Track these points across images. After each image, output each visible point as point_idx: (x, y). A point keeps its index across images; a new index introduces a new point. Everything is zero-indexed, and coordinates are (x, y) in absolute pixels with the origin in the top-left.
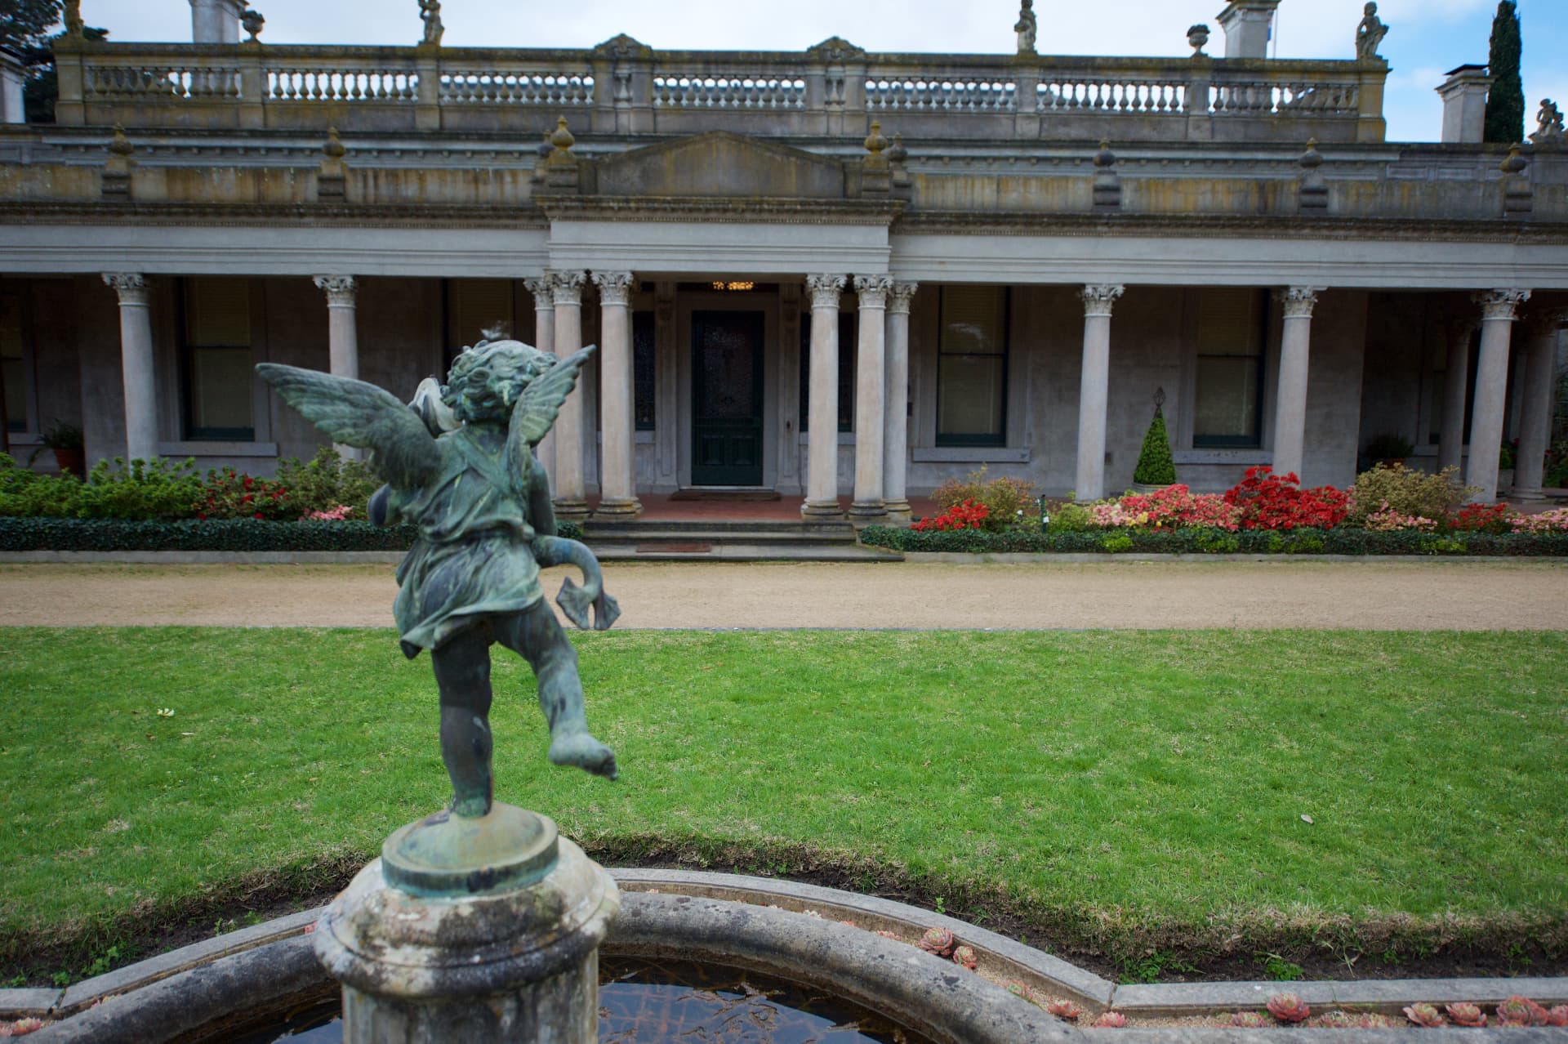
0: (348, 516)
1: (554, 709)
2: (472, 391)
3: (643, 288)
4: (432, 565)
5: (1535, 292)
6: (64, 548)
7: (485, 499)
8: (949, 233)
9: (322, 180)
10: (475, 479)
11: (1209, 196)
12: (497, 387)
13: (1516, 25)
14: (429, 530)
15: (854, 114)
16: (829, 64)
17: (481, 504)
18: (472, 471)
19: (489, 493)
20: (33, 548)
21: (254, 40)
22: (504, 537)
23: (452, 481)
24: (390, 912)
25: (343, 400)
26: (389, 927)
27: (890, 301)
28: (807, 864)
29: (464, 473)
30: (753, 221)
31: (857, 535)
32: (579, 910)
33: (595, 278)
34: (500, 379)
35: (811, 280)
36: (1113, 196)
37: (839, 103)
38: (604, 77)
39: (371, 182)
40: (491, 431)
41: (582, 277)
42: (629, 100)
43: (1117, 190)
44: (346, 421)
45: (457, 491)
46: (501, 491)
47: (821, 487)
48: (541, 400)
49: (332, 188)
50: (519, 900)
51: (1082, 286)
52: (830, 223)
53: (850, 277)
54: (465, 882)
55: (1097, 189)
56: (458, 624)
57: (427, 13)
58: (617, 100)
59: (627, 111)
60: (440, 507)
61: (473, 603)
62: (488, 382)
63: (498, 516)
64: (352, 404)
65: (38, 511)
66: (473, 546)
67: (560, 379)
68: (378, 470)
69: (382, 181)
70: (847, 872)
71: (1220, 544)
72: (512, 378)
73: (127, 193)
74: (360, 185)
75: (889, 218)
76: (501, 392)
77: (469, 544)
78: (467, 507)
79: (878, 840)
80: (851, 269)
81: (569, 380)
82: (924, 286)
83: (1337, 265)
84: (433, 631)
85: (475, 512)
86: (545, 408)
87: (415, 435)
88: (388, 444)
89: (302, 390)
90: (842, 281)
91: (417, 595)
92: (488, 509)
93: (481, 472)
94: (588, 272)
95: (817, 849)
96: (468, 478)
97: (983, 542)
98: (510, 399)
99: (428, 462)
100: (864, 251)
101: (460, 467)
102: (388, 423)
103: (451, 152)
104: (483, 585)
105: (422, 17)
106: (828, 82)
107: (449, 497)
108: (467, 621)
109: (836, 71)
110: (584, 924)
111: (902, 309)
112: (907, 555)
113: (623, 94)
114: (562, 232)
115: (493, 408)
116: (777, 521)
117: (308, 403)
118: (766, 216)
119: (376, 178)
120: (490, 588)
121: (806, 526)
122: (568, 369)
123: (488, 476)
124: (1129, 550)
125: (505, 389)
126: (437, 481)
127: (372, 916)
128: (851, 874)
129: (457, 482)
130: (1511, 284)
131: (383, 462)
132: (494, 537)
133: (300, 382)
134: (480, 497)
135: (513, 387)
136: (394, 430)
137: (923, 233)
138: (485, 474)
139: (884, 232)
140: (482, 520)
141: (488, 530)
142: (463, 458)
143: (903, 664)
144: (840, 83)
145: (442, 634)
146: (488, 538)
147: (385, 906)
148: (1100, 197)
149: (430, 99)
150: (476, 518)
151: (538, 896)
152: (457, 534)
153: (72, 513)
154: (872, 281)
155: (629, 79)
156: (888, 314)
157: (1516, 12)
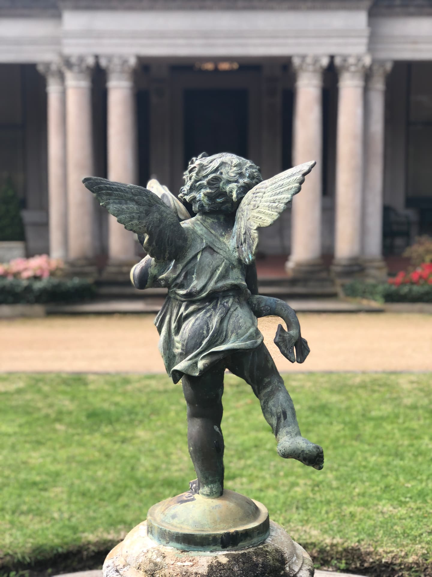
1: (279, 419)
2: (209, 190)
4: (187, 317)
7: (221, 269)
10: (212, 255)
12: (228, 188)
14: (182, 292)
17: (218, 272)
18: (210, 249)
19: (223, 264)
22: (234, 296)
23: (195, 257)
24: (168, 561)
25: (132, 200)
26: (171, 571)
27: (367, 79)
28: (363, 561)
29: (203, 250)
32: (292, 563)
34: (229, 182)
40: (218, 219)
44: (134, 214)
45: (200, 264)
46: (231, 263)
48: (272, 198)
50: (256, 554)
53: (332, 58)
54: (220, 540)
56: (215, 358)
60: (188, 276)
61: (221, 343)
62: (221, 184)
63: (229, 282)
64: (137, 203)
66: (214, 303)
67: (289, 184)
68: (151, 248)
70: (397, 568)
72: (237, 181)
75: (367, 4)
76: (231, 192)
77: (210, 302)
78: (208, 276)
79: (420, 542)
80: (333, 50)
81: (298, 185)
82: (397, 65)
84: (196, 363)
85: (215, 279)
86: (275, 205)
87: (172, 224)
88: (158, 230)
89: (110, 195)
90: (325, 62)
91: (177, 338)
92: (223, 276)
93: (216, 249)
94: (97, 57)
95: (372, 549)
96: (206, 254)
98: (237, 196)
99: (180, 243)
100: (344, 34)
101: (200, 246)
102: (156, 215)
104: (227, 331)
107: (193, 267)
108: (221, 356)
110: (298, 572)
112: (387, 306)
114: (73, 21)
115: (223, 203)
116: (267, 277)
117: (114, 203)
120: (232, 333)
122: (295, 177)
123: (221, 252)
125: (233, 189)
126: (184, 256)
127: (156, 564)
128: (401, 569)
129: (199, 257)
131: (154, 244)
132: (228, 296)
133: (108, 189)
134: (217, 268)
135: (239, 188)
136: (160, 221)
137: (397, 15)
138: (219, 251)
139: (360, 16)
140: (220, 284)
141: (224, 291)
142: (202, 239)
143: (408, 401)
145: (204, 365)
146: (224, 297)
147: (164, 557)
150: (216, 282)
151: (267, 551)
152: (204, 295)
154: (351, 61)
156: (366, 90)
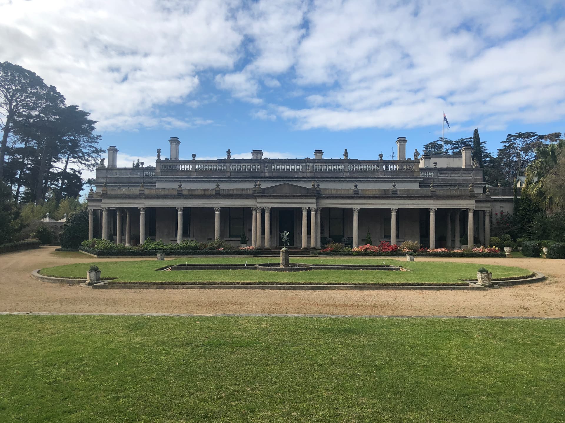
0: (223, 249)
3: (273, 211)
5: (437, 209)
6: (177, 255)
8: (327, 199)
9: (216, 191)
11: (375, 192)
13: (478, 135)
15: (311, 172)
16: (306, 163)
20: (172, 255)
21: (194, 160)
27: (316, 211)
30: (292, 198)
31: (310, 253)
33: (264, 208)
35: (302, 208)
36: (357, 192)
37: (309, 170)
38: (262, 166)
39: (224, 191)
41: (262, 208)
42: (267, 170)
43: (358, 191)
47: (304, 245)
49: (217, 192)
51: (352, 208)
52: (305, 198)
55: (354, 191)
57: (228, 154)
58: (265, 170)
59: (266, 172)
65: (171, 249)
69: (226, 191)
71: (373, 254)
73: (182, 194)
74: (222, 192)
75: (316, 198)
80: (309, 206)
82: (322, 208)
83: (400, 204)
90: (308, 208)
94: (263, 207)
97: (332, 254)
100: (311, 203)
103: (232, 180)
105: (227, 155)
106: (306, 166)
109: (308, 164)
111: (319, 212)
112: (319, 256)
113: (266, 169)
114: (259, 200)
116: (297, 251)
118: (294, 197)
119: (225, 190)
121: (302, 252)
124: (357, 255)
130: (433, 207)
137: (323, 199)
139: (315, 200)
144: (309, 166)
148: (355, 192)
149: (228, 170)
153: (178, 249)
154: (313, 208)
155: (267, 166)
156: (316, 213)
157: (478, 132)
